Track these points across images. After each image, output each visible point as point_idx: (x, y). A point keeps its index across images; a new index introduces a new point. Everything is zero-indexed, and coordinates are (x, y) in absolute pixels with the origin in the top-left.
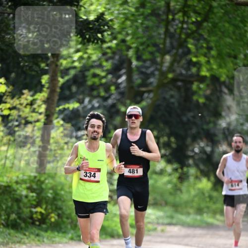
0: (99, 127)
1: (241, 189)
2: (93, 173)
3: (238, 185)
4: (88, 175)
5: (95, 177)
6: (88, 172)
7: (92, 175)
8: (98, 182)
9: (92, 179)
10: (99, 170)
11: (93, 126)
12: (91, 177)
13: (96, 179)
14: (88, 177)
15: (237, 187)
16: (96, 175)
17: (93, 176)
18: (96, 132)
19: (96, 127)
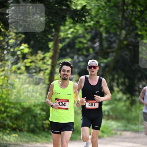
0: (68, 71)
2: (63, 103)
4: (60, 104)
5: (65, 105)
6: (60, 102)
7: (63, 104)
8: (67, 109)
9: (63, 107)
10: (68, 101)
11: (64, 71)
12: (62, 106)
13: (66, 107)
14: (61, 105)
16: (66, 104)
17: (63, 105)
18: (66, 75)
19: (66, 72)
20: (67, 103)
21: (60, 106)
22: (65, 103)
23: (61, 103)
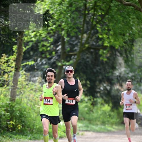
0: (52, 76)
1: (131, 109)
3: (130, 107)
5: (50, 102)
6: (46, 99)
7: (48, 101)
8: (52, 104)
9: (49, 103)
10: (52, 98)
15: (129, 108)
18: (51, 79)
19: (50, 76)
20: (51, 100)
21: (46, 103)
22: (50, 100)
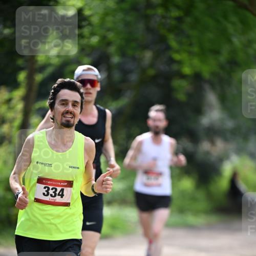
2: (59, 189)
4: (51, 192)
7: (57, 192)
12: (55, 196)
13: (64, 200)
14: (51, 195)
16: (65, 193)
17: (59, 195)
18: (71, 113)
19: (70, 104)
23: (52, 189)
